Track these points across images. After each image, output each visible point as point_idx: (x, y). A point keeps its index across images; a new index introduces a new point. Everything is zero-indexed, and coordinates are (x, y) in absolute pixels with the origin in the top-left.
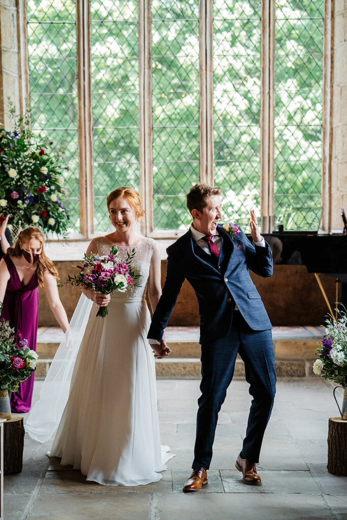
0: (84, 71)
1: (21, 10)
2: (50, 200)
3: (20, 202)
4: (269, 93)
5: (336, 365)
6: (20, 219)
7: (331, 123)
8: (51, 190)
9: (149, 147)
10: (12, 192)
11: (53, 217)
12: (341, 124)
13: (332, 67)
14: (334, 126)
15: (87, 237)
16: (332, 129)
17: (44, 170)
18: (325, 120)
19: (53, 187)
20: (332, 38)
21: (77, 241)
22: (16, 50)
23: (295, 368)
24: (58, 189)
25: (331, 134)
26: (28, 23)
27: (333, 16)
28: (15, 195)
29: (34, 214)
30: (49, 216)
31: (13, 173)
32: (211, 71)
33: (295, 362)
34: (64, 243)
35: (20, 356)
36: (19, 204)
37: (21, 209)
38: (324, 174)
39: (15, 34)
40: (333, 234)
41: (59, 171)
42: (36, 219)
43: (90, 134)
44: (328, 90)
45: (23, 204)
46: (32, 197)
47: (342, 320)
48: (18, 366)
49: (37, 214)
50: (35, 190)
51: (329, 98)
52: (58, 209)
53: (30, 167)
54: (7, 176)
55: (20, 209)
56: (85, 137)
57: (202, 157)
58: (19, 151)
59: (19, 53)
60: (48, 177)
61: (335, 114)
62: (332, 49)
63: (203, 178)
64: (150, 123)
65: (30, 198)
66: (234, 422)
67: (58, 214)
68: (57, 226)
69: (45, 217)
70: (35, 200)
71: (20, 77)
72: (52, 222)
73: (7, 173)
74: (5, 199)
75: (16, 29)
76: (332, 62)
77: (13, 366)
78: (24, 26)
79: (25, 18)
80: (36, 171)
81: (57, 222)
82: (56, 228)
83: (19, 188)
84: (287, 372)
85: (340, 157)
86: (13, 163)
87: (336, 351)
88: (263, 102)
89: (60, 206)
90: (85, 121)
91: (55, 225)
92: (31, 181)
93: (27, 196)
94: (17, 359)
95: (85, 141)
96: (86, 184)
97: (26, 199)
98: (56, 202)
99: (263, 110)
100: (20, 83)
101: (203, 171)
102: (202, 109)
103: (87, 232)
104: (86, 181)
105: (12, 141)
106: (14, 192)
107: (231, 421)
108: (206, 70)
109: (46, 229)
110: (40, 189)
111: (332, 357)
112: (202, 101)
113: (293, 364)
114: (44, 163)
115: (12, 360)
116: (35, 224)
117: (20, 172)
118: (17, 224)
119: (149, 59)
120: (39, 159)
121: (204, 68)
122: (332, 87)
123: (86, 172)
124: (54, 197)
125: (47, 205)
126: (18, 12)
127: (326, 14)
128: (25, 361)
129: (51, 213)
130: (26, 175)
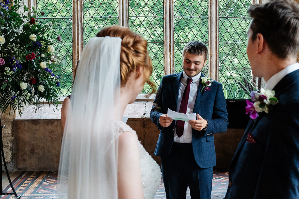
2: (40, 68)
3: (7, 69)
6: (9, 86)
8: (42, 58)
11: (43, 84)
17: (34, 37)
19: (43, 55)
24: (49, 57)
28: (1, 61)
29: (23, 81)
30: (39, 83)
36: (6, 71)
37: (9, 76)
43: (81, 21)
45: (10, 71)
46: (20, 63)
49: (26, 81)
50: (24, 57)
52: (48, 76)
57: (166, 39)
60: (36, 45)
63: (167, 55)
64: (127, 13)
65: (18, 65)
68: (47, 93)
69: (35, 82)
70: (26, 66)
72: (42, 88)
80: (24, 39)
81: (47, 89)
89: (50, 74)
90: (77, 11)
91: (45, 91)
92: (19, 47)
93: (15, 62)
97: (14, 66)
98: (46, 69)
99: (211, 6)
101: (166, 50)
109: (36, 96)
110: (29, 56)
116: (25, 90)
117: (7, 38)
124: (44, 65)
125: (37, 72)
129: (41, 81)
130: (13, 42)
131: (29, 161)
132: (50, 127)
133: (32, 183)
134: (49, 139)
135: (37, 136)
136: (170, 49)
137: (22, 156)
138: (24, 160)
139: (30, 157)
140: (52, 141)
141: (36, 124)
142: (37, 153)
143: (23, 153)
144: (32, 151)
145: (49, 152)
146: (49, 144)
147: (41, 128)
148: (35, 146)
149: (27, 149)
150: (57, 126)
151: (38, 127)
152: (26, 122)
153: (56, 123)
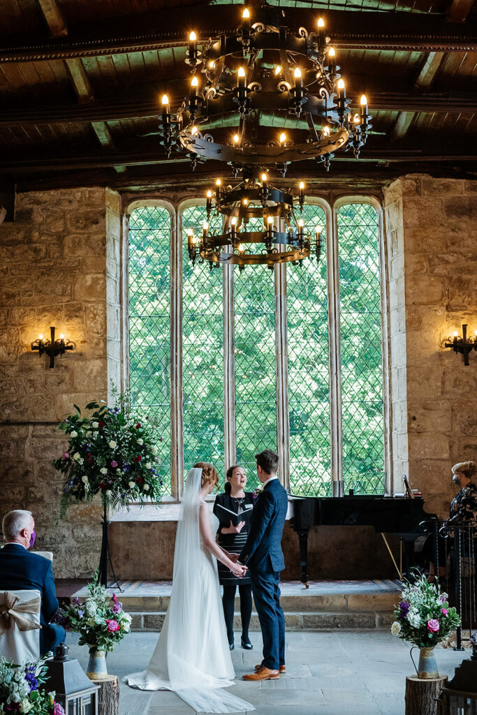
0: (176, 356)
1: (124, 307)
2: (145, 468)
3: (119, 470)
4: (336, 373)
5: (412, 627)
6: (118, 485)
7: (391, 400)
8: (146, 459)
9: (232, 420)
10: (112, 461)
11: (147, 483)
12: (399, 400)
13: (390, 353)
14: (393, 402)
15: (178, 500)
16: (391, 405)
17: (141, 441)
18: (385, 397)
19: (148, 457)
20: (389, 329)
21: (169, 503)
22: (119, 339)
23: (366, 620)
24: (153, 458)
25: (391, 409)
26: (130, 317)
27: (388, 311)
28: (114, 464)
29: (130, 481)
30: (144, 483)
31: (113, 444)
32: (286, 355)
33: (366, 614)
34: (157, 506)
35: (115, 618)
36: (118, 472)
37: (120, 476)
38: (386, 443)
39: (119, 326)
40: (396, 497)
41: (154, 442)
42: (132, 485)
43: (181, 409)
44: (387, 371)
45: (121, 472)
46: (129, 465)
47: (417, 584)
48: (114, 628)
49: (133, 481)
50: (132, 459)
51: (388, 378)
52: (152, 476)
53: (128, 439)
54: (108, 447)
55: (118, 476)
56: (177, 412)
57: (279, 429)
58: (119, 425)
59: (121, 342)
60: (144, 447)
61: (393, 392)
62: (389, 337)
64: (233, 399)
65: (127, 467)
66: (314, 675)
67: (152, 480)
69: (140, 483)
70: (132, 468)
71: (122, 362)
72: (147, 487)
73: (108, 444)
74: (106, 467)
75: (119, 322)
76: (389, 348)
77: (108, 629)
78: (126, 320)
79: (127, 313)
80: (133, 442)
81: (151, 488)
82: (150, 493)
83: (118, 458)
84: (359, 623)
85: (399, 429)
86: (113, 435)
87: (413, 614)
88: (332, 382)
89: (154, 473)
90: (176, 398)
91: (150, 490)
92: (129, 451)
93: (125, 464)
94: (112, 622)
95: (177, 415)
96: (177, 453)
97: (124, 467)
98: (151, 470)
99: (332, 388)
100: (122, 367)
101: (280, 441)
102: (279, 387)
103: (178, 495)
104: (177, 450)
105: (113, 417)
106: (114, 461)
107: (311, 675)
108: (282, 354)
109: (141, 494)
110: (136, 459)
111: (409, 620)
112: (279, 380)
113: (364, 616)
114: (140, 435)
115: (108, 623)
116: (132, 489)
117: (119, 444)
118: (116, 489)
119: (233, 345)
120: (137, 431)
121: (280, 352)
122: (390, 369)
123: (177, 442)
124: (149, 465)
125: (142, 472)
126: (121, 308)
127: (383, 309)
128: (120, 623)
129: (146, 480)
130: (124, 446)
131: (123, 568)
132: (146, 530)
133: (130, 585)
134: (145, 543)
135: (133, 540)
136: (283, 441)
137: (115, 562)
138: (118, 567)
139: (124, 564)
140: (148, 545)
141: (131, 527)
142: (132, 559)
143: (116, 558)
144: (127, 557)
145: (145, 558)
146: (146, 549)
147: (137, 531)
148: (130, 551)
149: (121, 554)
150: (154, 529)
151: (133, 530)
152: (121, 524)
153: (153, 524)
